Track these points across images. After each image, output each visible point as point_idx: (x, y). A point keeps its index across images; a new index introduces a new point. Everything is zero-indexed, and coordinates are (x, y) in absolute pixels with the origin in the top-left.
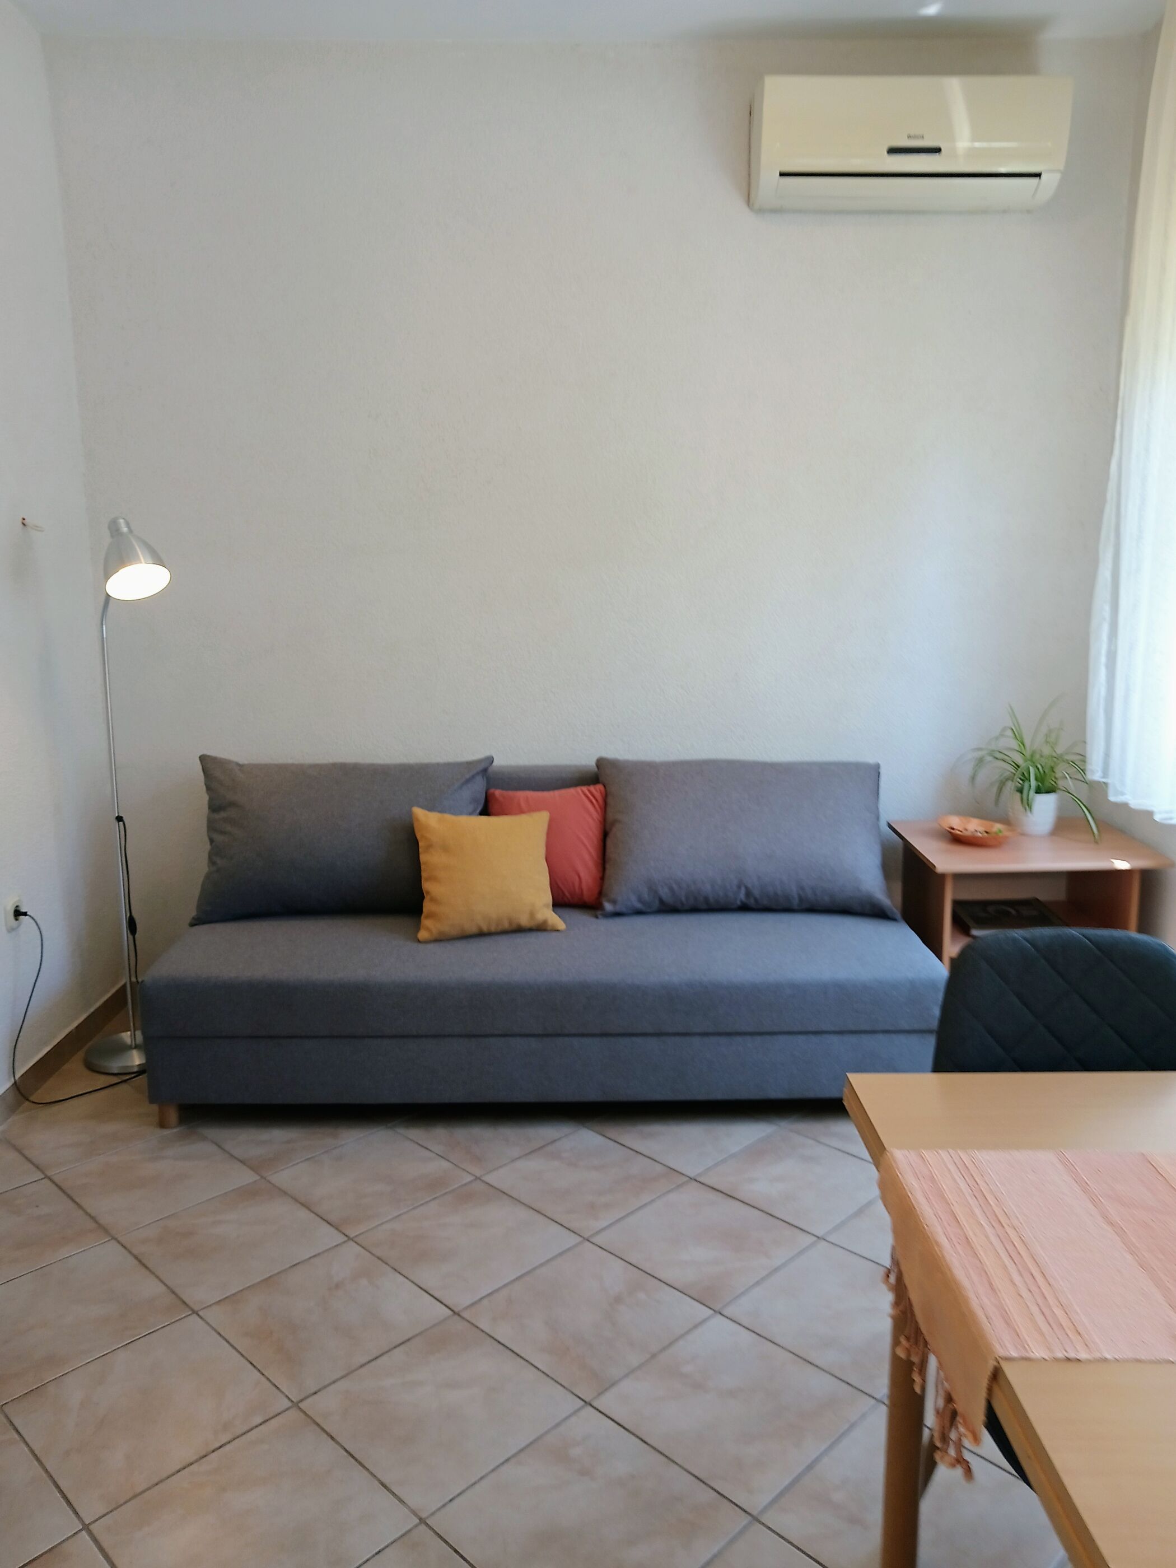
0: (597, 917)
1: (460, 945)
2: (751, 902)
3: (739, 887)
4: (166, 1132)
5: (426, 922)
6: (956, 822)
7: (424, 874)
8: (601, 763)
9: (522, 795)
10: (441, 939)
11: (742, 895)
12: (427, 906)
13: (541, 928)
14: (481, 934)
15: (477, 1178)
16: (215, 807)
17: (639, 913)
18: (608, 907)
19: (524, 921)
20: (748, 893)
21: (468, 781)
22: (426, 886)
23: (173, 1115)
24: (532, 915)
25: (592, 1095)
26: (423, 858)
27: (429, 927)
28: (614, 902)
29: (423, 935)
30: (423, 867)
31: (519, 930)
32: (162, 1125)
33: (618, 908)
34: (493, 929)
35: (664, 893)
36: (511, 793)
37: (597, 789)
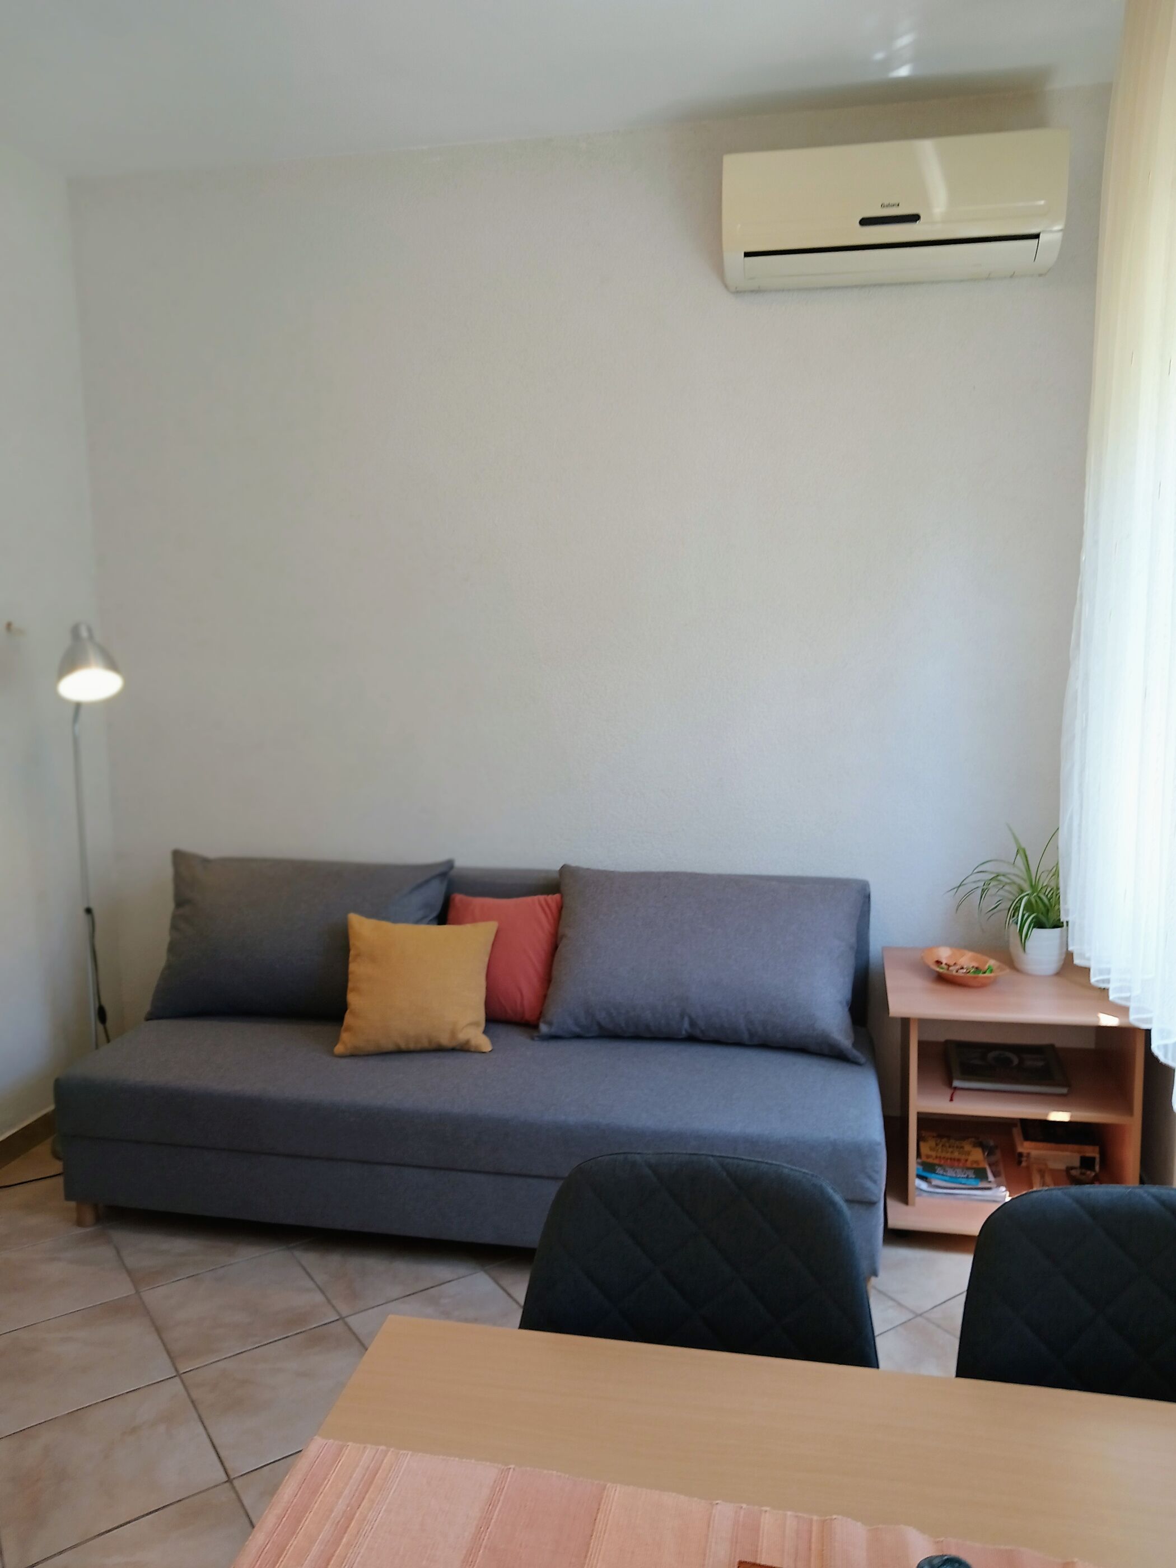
0: (533, 1039)
1: (372, 1062)
2: (698, 1033)
3: (682, 1016)
4: (80, 1231)
5: (345, 1036)
6: (945, 954)
7: (350, 985)
8: (565, 869)
9: (478, 901)
10: (354, 1055)
11: (686, 1025)
12: (348, 1018)
13: (463, 1049)
14: (399, 1052)
15: (341, 1318)
16: (180, 902)
17: (578, 1037)
18: (544, 1028)
19: (445, 1040)
20: (693, 1024)
21: (420, 886)
22: (352, 998)
23: (89, 1216)
24: (453, 1034)
25: (488, 1237)
26: (352, 967)
27: (347, 1041)
28: (550, 1024)
29: (339, 1049)
30: (350, 977)
31: (439, 1049)
32: (80, 1223)
33: (553, 1030)
34: (412, 1046)
35: (601, 1016)
36: (470, 899)
37: (553, 899)
